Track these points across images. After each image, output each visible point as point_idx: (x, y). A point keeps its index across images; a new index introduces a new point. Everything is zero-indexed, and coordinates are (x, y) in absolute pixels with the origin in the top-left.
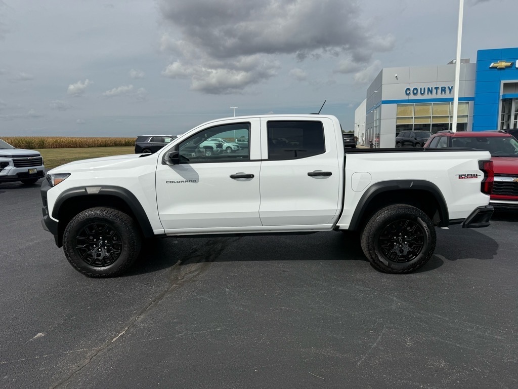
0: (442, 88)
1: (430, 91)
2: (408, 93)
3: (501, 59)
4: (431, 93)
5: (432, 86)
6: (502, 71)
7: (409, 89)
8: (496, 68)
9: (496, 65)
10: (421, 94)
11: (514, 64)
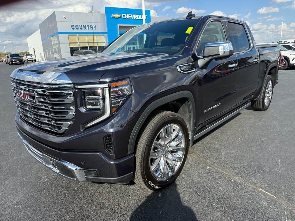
0: (91, 26)
1: (85, 27)
2: (73, 28)
3: (116, 13)
6: (117, 19)
9: (114, 16)
11: (121, 16)
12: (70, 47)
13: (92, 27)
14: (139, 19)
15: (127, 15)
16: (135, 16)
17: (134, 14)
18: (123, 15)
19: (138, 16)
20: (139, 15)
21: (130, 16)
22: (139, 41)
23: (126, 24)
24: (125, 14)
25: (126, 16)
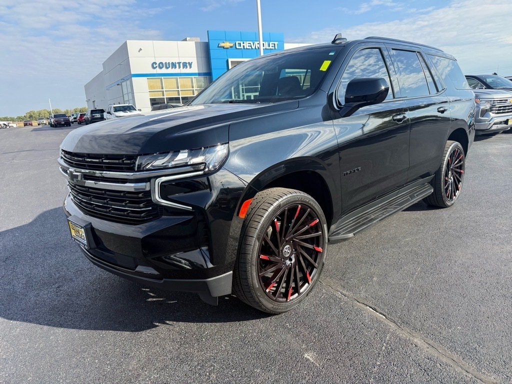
0: (184, 63)
1: (174, 65)
2: (155, 66)
3: (226, 40)
4: (176, 67)
5: (176, 60)
6: (228, 50)
7: (156, 63)
8: (224, 47)
9: (222, 45)
11: (235, 45)
13: (185, 65)
14: (264, 48)
15: (245, 42)
17: (256, 41)
18: (237, 43)
21: (250, 45)
23: (243, 58)
24: (242, 41)
25: (242, 45)
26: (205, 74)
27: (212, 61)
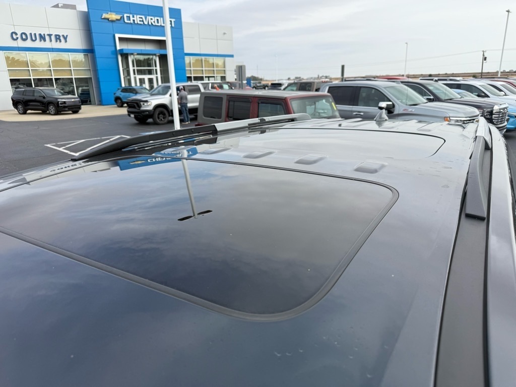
0: (56, 35)
1: (42, 38)
3: (111, 11)
4: (45, 40)
5: (44, 32)
6: (114, 23)
8: (108, 19)
10: (32, 40)
11: (122, 18)
12: (10, 79)
13: (58, 38)
14: (159, 24)
15: (135, 16)
16: (152, 19)
17: (149, 15)
18: (125, 15)
19: (158, 20)
20: (160, 17)
21: (141, 19)
22: (160, 67)
23: (133, 34)
24: (130, 13)
25: (132, 19)
26: (84, 51)
27: (94, 35)
